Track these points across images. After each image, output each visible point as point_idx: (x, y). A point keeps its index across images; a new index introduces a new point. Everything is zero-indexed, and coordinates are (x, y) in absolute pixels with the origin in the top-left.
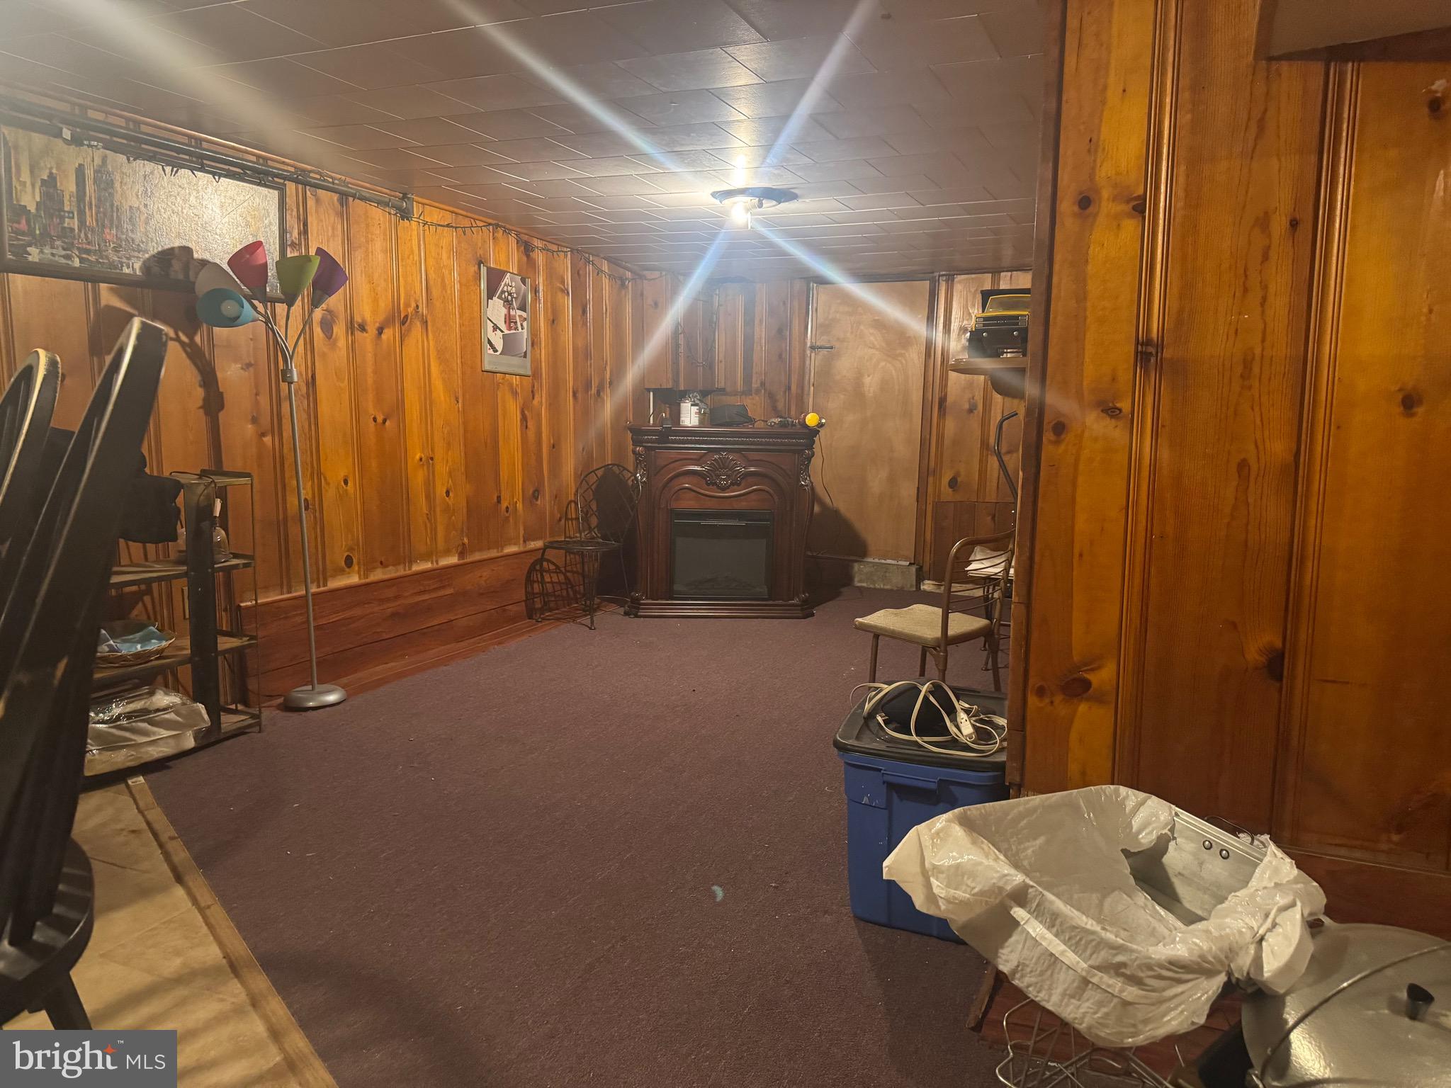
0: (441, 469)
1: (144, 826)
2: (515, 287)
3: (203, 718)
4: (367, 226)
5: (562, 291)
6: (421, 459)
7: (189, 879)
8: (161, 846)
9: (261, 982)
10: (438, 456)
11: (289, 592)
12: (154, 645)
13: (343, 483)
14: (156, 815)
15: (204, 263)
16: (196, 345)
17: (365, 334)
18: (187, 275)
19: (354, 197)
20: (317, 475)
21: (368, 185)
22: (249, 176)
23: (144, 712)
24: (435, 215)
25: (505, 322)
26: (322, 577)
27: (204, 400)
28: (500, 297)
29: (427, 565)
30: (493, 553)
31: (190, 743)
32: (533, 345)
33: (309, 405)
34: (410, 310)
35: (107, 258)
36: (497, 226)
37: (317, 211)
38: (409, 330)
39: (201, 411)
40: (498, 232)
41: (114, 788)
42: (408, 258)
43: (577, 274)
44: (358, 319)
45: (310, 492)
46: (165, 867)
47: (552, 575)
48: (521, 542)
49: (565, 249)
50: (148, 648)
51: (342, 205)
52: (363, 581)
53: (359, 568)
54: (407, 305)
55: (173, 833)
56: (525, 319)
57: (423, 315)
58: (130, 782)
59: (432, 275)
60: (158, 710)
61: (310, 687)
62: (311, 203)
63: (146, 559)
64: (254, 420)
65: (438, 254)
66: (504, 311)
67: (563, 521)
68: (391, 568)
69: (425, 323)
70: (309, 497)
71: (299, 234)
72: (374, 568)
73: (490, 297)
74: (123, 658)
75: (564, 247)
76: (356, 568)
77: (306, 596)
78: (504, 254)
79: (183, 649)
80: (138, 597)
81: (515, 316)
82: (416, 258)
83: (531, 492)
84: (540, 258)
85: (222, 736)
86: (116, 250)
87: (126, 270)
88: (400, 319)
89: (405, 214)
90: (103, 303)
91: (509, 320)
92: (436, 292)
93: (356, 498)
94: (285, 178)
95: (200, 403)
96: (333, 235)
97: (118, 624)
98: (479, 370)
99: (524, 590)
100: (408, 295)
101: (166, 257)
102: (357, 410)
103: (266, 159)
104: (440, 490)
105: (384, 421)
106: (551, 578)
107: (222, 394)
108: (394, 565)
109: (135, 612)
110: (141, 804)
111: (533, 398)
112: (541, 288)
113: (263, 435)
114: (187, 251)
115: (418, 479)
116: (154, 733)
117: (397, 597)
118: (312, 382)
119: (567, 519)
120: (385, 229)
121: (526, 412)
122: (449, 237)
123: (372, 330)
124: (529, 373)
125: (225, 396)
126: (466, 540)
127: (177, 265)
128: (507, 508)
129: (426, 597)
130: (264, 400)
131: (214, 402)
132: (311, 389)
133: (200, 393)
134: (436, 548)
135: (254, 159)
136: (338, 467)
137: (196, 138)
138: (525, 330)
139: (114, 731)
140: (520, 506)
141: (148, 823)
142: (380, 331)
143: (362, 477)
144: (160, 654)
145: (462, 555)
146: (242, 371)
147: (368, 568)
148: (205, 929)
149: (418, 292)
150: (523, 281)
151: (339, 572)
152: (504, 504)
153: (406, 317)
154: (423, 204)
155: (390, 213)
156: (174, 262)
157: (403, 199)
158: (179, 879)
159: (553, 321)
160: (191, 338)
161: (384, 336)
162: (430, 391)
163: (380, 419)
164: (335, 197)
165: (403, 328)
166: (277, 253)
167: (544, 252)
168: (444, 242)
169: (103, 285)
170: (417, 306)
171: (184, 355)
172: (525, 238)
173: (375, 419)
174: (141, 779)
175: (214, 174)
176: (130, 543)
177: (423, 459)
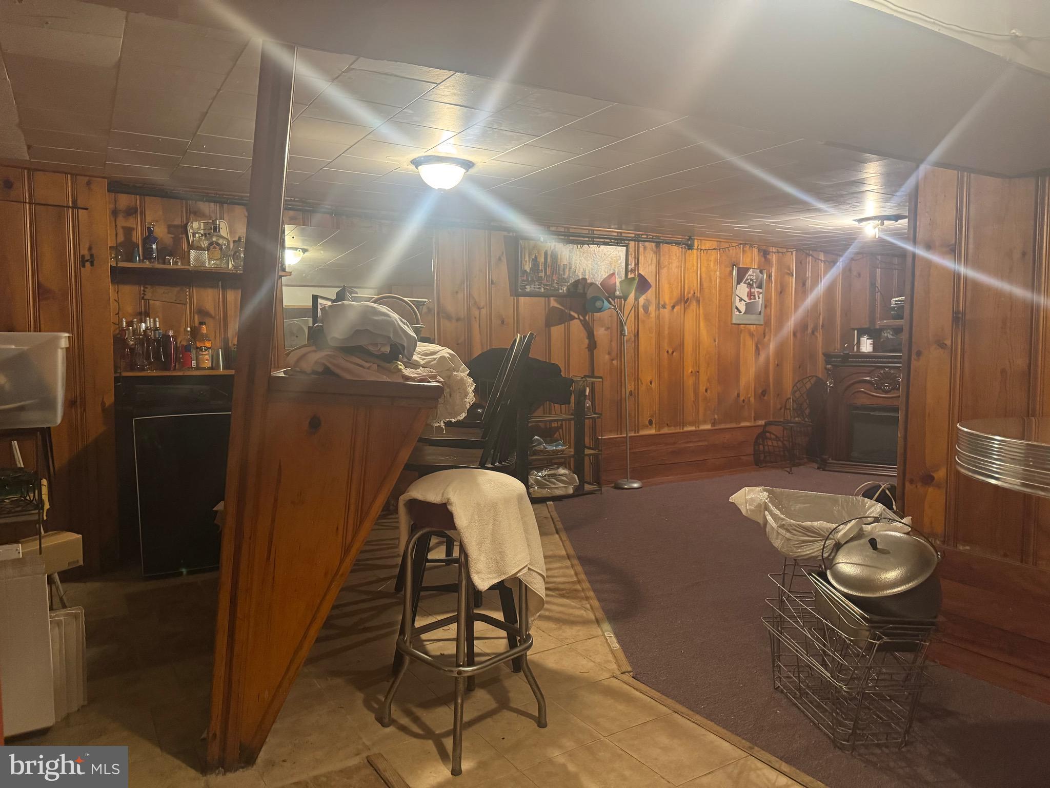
0: (703, 377)
1: (549, 516)
2: (755, 276)
3: (576, 481)
4: (670, 256)
5: (789, 274)
6: (692, 372)
7: (561, 534)
8: (554, 523)
9: (576, 562)
10: (702, 370)
11: (621, 434)
12: (560, 448)
13: (649, 384)
14: (555, 514)
15: (592, 284)
16: (586, 320)
17: (665, 310)
18: (584, 291)
19: (663, 242)
20: (637, 379)
21: (670, 236)
22: (613, 243)
23: (554, 475)
24: (707, 245)
25: (748, 296)
26: (637, 428)
27: (588, 345)
28: (745, 283)
29: (693, 428)
30: (733, 425)
31: (571, 491)
32: (766, 307)
33: (635, 346)
34: (690, 295)
35: (553, 287)
36: (746, 244)
37: (644, 253)
38: (689, 306)
39: (587, 350)
40: (746, 247)
41: (542, 504)
42: (691, 269)
43: (800, 263)
44: (662, 303)
45: (633, 387)
46: (554, 529)
47: (773, 441)
48: (753, 420)
49: (792, 250)
50: (558, 448)
51: (657, 248)
52: (657, 433)
53: (656, 426)
54: (689, 293)
55: (559, 519)
56: (761, 293)
57: (697, 297)
58: (548, 503)
59: (704, 276)
60: (560, 475)
61: (626, 480)
62: (641, 249)
63: (561, 413)
64: (609, 354)
65: (708, 264)
66: (747, 290)
67: (783, 410)
68: (672, 428)
69: (698, 301)
70: (633, 390)
71: (635, 265)
72: (664, 427)
73: (739, 283)
74: (548, 451)
75: (790, 248)
76: (654, 426)
77: (627, 437)
78: (750, 259)
79: (570, 452)
80: (557, 429)
81: (754, 292)
82: (695, 268)
83: (760, 391)
84: (774, 258)
85: (585, 492)
86: (557, 283)
87: (560, 291)
88: (683, 301)
89: (690, 247)
90: (551, 305)
91: (750, 295)
92: (705, 285)
93: (655, 390)
94: (630, 240)
95: (586, 346)
96: (651, 263)
97: (548, 439)
98: (730, 324)
99: (753, 448)
100: (689, 288)
101: (577, 283)
102: (658, 348)
103: (621, 233)
104: (702, 389)
105: (673, 352)
106: (772, 443)
107: (596, 341)
108: (674, 426)
109: (555, 436)
110: (550, 510)
111: (764, 337)
112: (773, 274)
113: (613, 360)
114: (585, 279)
115: (690, 382)
116: (557, 484)
117: (674, 443)
118: (637, 335)
119: (786, 408)
120: (679, 257)
121: (759, 346)
122: (715, 255)
123: (669, 307)
124: (762, 323)
125: (597, 343)
126: (716, 417)
127: (580, 287)
128: (744, 400)
129: (691, 445)
130: (614, 344)
131: (592, 345)
132: (636, 338)
133: (587, 341)
134: (698, 419)
135: (616, 234)
136: (647, 375)
137: (591, 230)
138: (761, 300)
139: (542, 480)
140: (752, 399)
141: (551, 515)
142: (673, 307)
143: (659, 380)
144: (562, 451)
145: (713, 424)
146: (605, 332)
147: (660, 426)
148: (562, 547)
149: (695, 285)
150: (761, 272)
151: (645, 427)
152: (742, 398)
153: (688, 299)
154: (701, 240)
155: (682, 248)
156: (579, 285)
157: (689, 240)
158: (557, 533)
159: (781, 293)
160: (584, 317)
161: (675, 310)
162: (699, 336)
163: (670, 352)
164: (653, 245)
165: (686, 305)
166: (624, 276)
167: (776, 253)
168: (712, 258)
169: (552, 298)
170: (694, 293)
171: (581, 325)
172: (764, 248)
173: (668, 352)
174: (552, 503)
175: (598, 244)
176: (555, 404)
177: (693, 372)
